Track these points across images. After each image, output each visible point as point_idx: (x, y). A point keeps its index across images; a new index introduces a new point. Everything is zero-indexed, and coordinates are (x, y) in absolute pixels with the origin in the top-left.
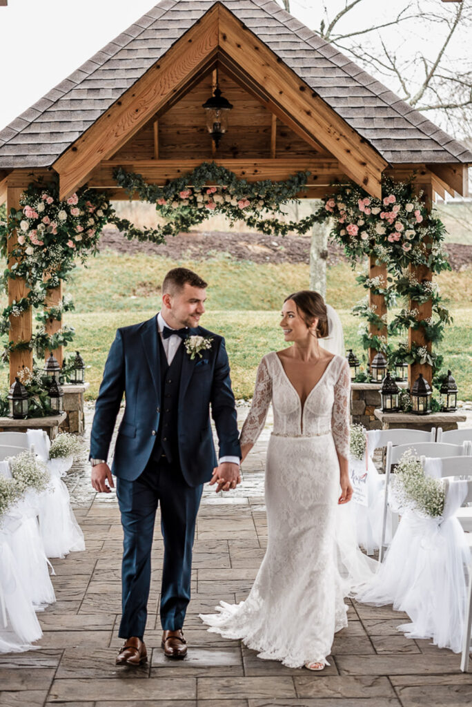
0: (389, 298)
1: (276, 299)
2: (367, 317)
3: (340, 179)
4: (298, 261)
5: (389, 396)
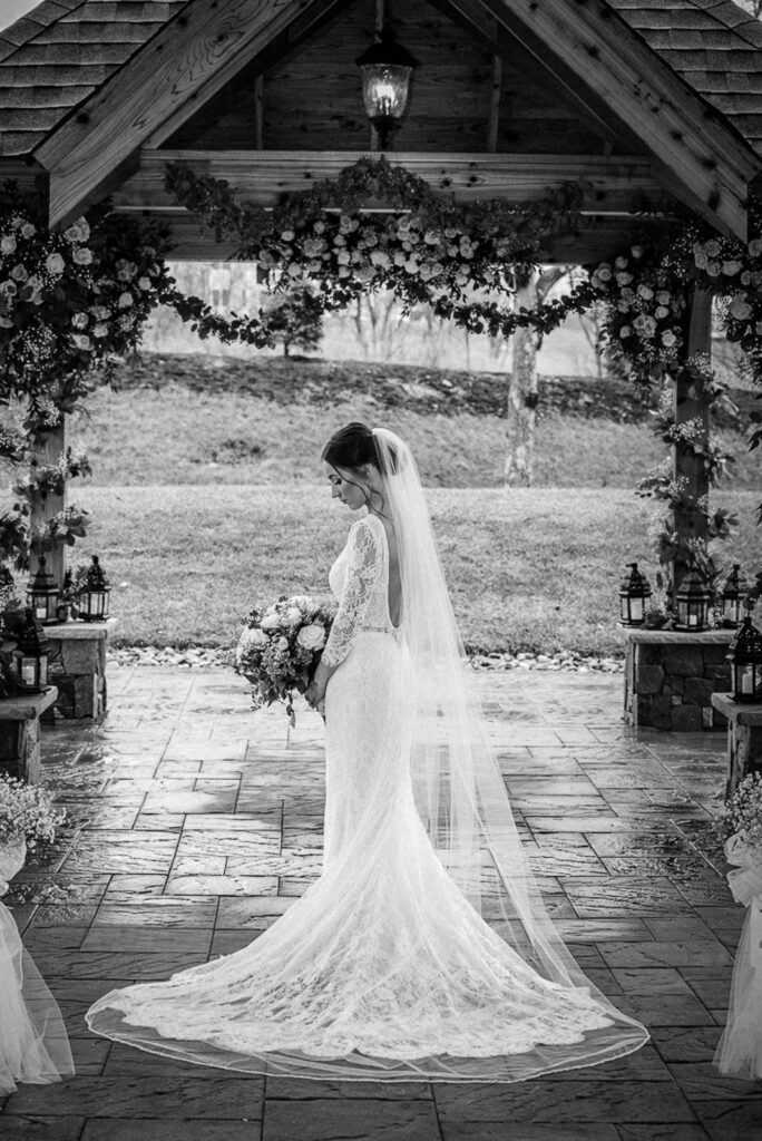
0: (713, 464)
1: (449, 473)
2: (669, 501)
3: (655, 199)
4: (485, 413)
5: (750, 668)
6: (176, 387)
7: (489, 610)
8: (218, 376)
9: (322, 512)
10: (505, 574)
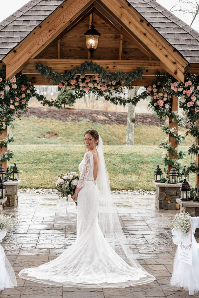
0: (179, 139)
1: (110, 141)
2: (167, 149)
3: (161, 72)
4: (120, 124)
5: (186, 192)
6: (33, 116)
7: (120, 178)
8: (45, 113)
9: (75, 152)
10: (124, 169)
